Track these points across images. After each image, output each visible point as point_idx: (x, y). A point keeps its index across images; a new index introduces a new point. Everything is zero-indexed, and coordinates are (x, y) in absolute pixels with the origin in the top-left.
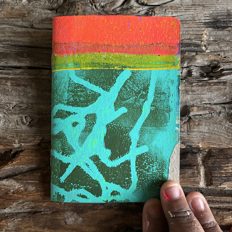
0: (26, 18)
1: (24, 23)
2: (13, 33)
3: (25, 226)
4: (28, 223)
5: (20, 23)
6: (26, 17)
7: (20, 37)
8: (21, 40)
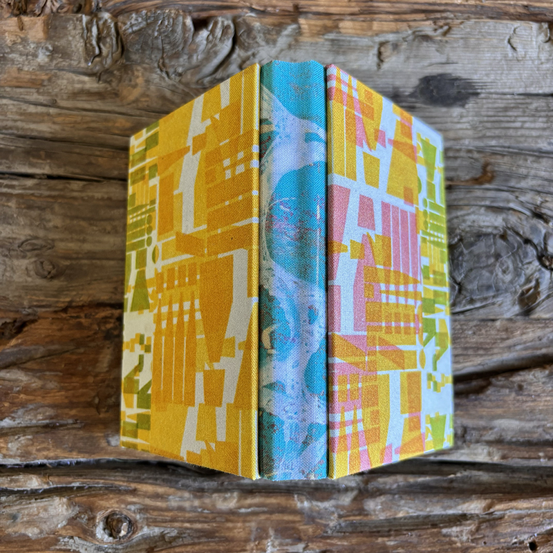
0: (45, 88)
1: (40, 97)
2: (21, 114)
3: (38, 448)
4: (43, 442)
5: (34, 97)
6: (45, 86)
7: (34, 122)
8: (35, 127)
